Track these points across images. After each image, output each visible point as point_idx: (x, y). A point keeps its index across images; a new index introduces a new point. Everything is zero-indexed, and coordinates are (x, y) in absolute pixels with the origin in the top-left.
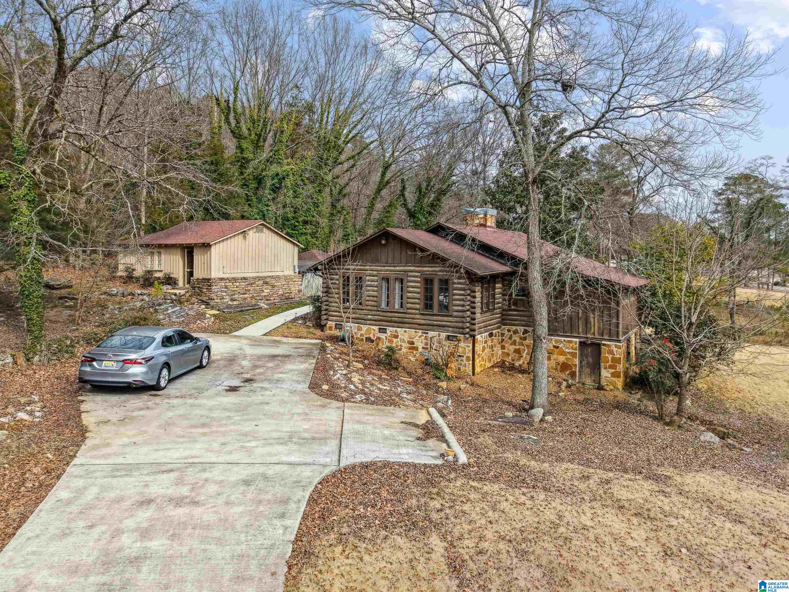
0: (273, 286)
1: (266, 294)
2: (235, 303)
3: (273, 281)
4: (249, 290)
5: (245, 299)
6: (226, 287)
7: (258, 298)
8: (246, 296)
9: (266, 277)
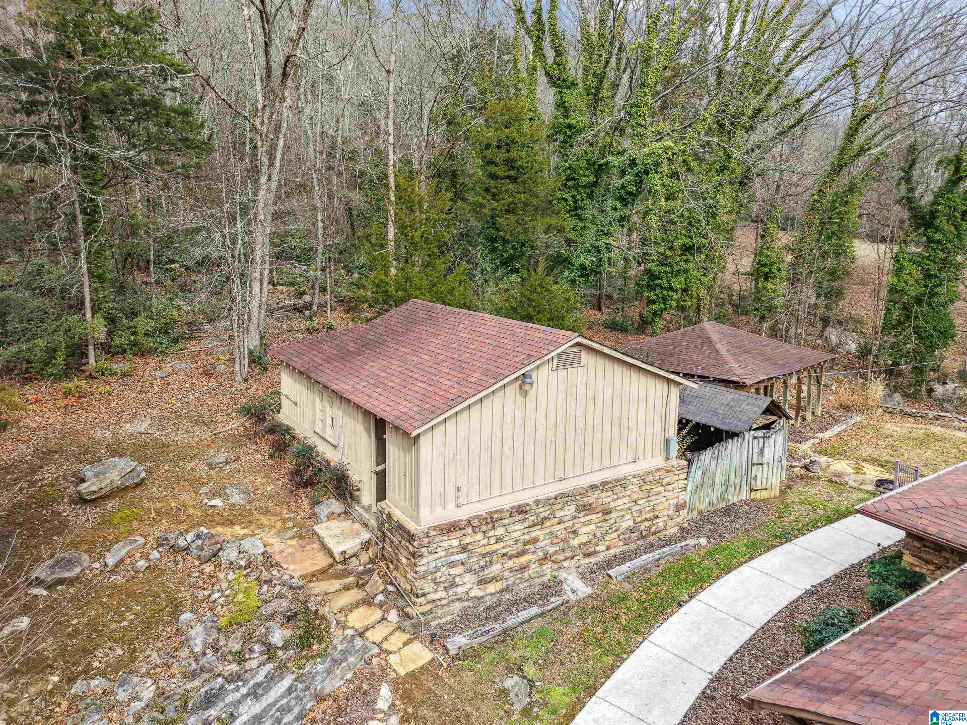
0: (606, 512)
1: (584, 539)
2: (492, 588)
3: (606, 498)
4: (535, 541)
5: (523, 568)
6: (464, 549)
7: (561, 557)
8: (523, 560)
9: (584, 493)
